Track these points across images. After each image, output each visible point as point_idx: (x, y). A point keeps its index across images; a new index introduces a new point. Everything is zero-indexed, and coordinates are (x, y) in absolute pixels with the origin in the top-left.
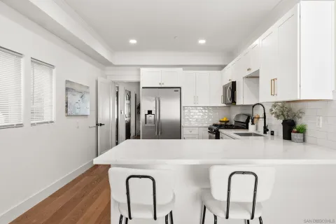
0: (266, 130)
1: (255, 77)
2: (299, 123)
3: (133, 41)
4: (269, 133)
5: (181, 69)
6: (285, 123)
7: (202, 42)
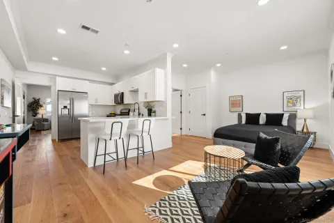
0: (139, 114)
1: (135, 92)
2: (153, 109)
3: (55, 59)
4: (141, 116)
5: (88, 82)
6: (148, 110)
7: (104, 69)
